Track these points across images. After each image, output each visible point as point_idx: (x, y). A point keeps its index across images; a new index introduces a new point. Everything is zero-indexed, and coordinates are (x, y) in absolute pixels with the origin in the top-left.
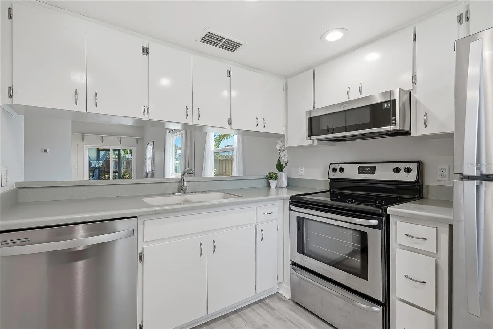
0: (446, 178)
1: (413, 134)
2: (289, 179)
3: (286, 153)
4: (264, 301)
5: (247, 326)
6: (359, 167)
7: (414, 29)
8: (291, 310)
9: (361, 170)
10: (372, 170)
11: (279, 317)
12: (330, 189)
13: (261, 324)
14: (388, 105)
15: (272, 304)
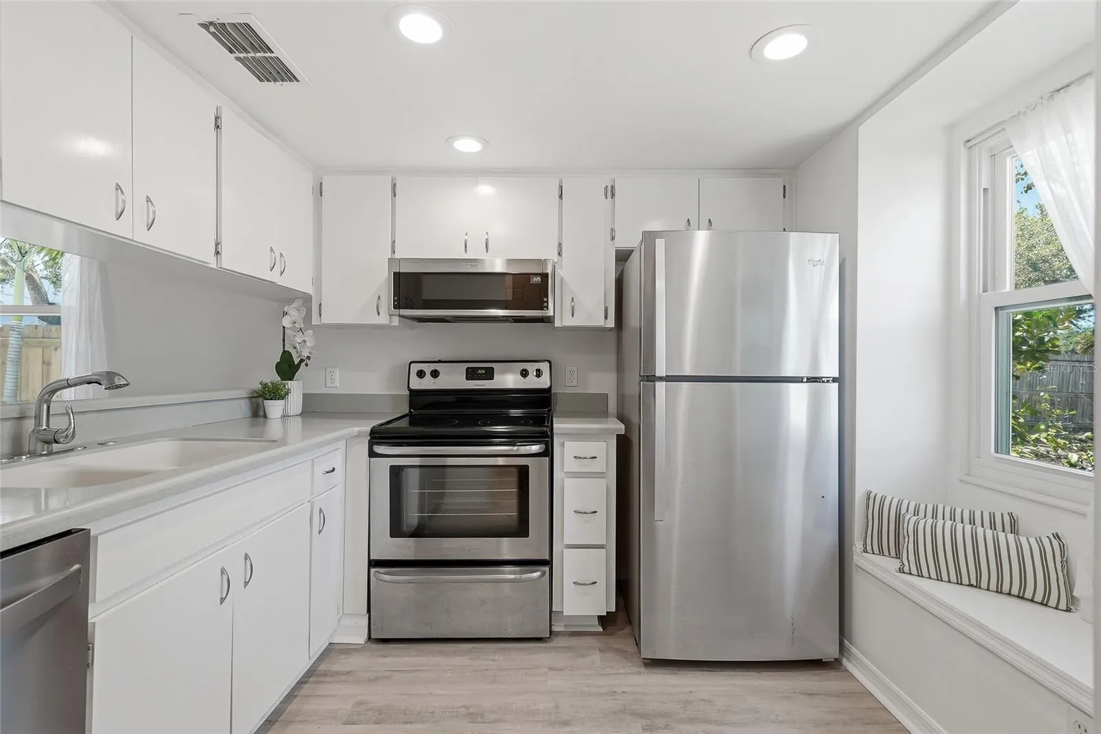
0: (575, 384)
1: (557, 324)
2: (306, 397)
3: (309, 336)
4: (316, 671)
5: (322, 727)
6: (468, 369)
7: (561, 181)
8: (384, 656)
9: (472, 374)
10: (489, 374)
11: (372, 678)
12: (410, 411)
13: (350, 707)
14: (537, 279)
15: (336, 668)
